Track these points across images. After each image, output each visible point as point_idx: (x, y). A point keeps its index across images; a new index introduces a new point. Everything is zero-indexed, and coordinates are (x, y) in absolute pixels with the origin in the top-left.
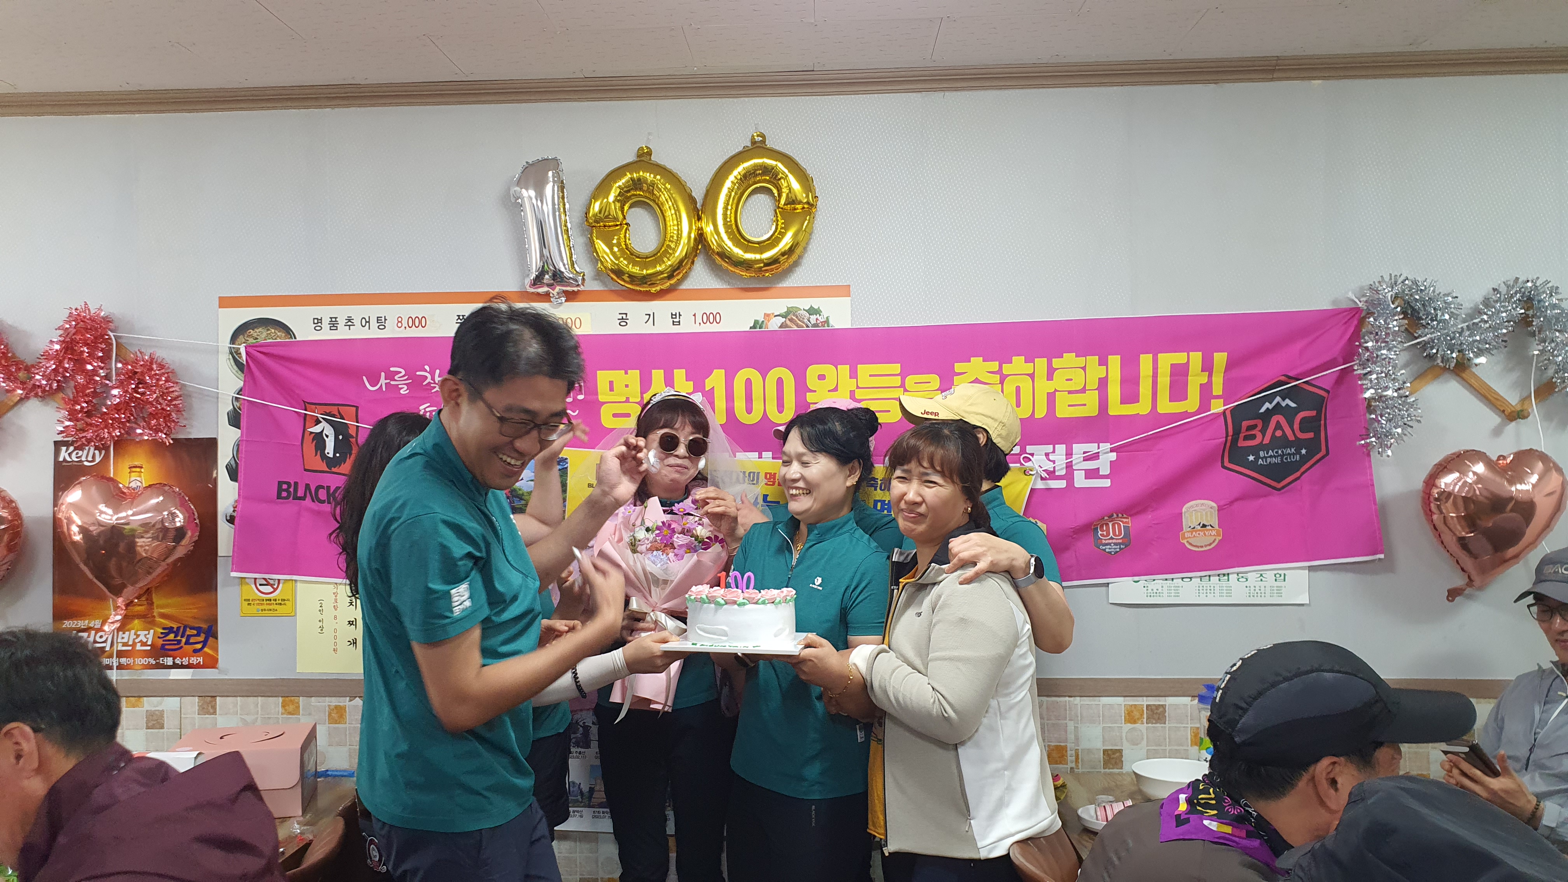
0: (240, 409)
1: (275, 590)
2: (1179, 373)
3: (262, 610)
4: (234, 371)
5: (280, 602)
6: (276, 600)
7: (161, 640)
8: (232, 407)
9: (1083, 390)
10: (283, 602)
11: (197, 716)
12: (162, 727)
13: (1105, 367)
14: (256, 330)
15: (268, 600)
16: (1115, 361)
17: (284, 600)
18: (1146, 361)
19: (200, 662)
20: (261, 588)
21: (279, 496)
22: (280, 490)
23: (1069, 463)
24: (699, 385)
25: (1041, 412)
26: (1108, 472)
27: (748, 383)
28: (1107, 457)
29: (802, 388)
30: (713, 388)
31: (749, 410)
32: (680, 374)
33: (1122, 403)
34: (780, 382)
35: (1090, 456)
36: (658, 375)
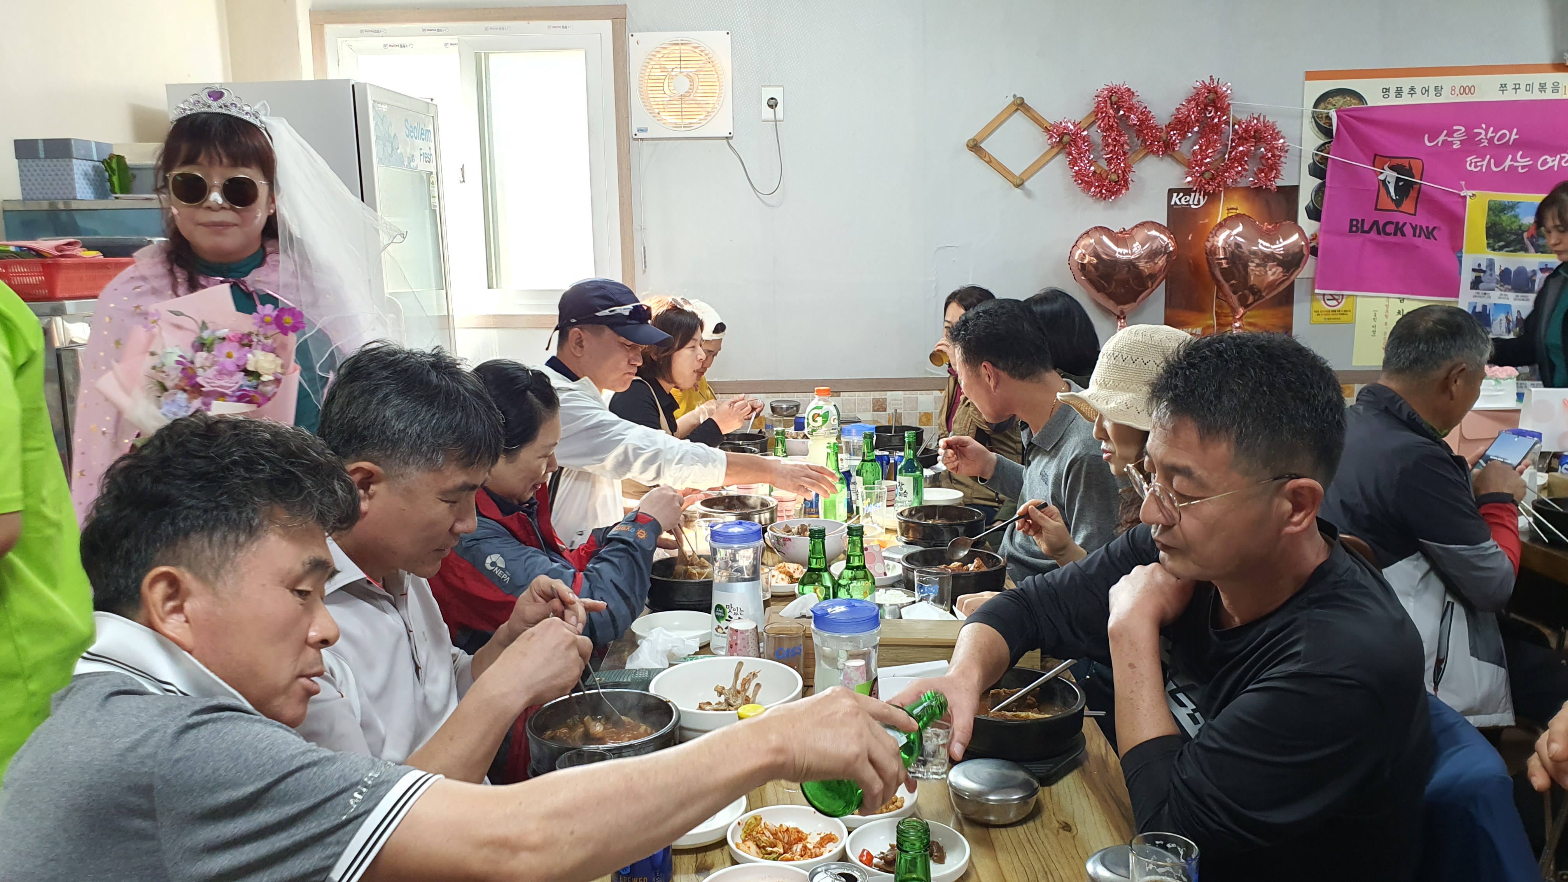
0: (1318, 162)
1: (1339, 303)
3: (1328, 319)
4: (1314, 133)
5: (1343, 312)
6: (1340, 311)
8: (1312, 161)
10: (1345, 313)
14: (1336, 98)
15: (1334, 311)
17: (1346, 311)
20: (1328, 302)
21: (1351, 231)
22: (1351, 226)
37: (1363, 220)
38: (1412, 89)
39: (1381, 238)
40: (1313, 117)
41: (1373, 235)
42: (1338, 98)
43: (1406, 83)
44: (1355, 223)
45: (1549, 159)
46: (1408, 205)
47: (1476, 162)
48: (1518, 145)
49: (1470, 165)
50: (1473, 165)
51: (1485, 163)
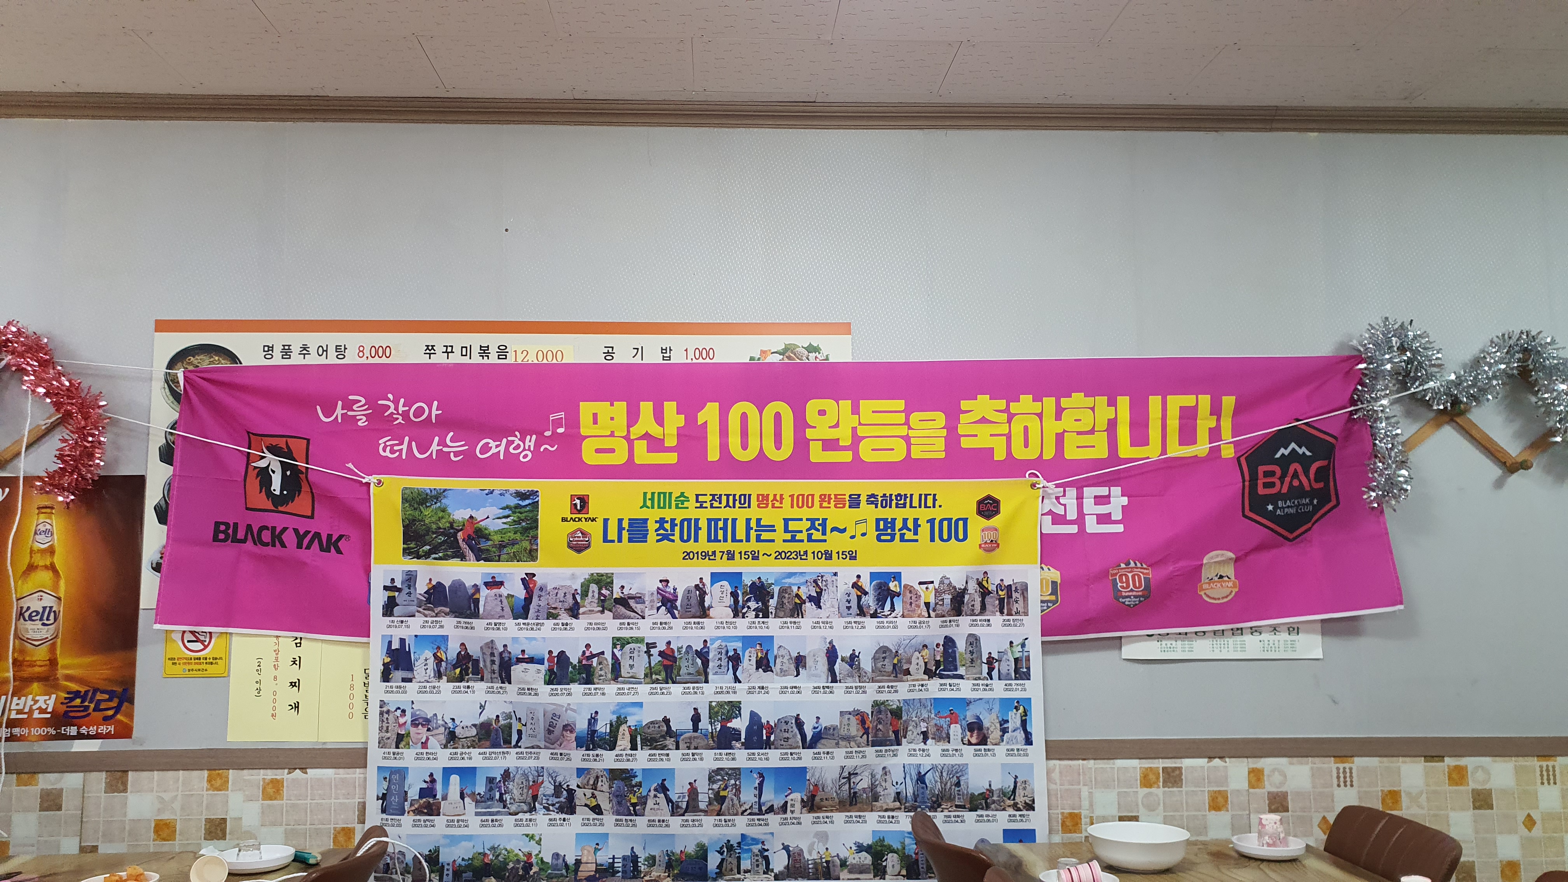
0: (173, 443)
1: (206, 647)
2: (1188, 416)
3: (189, 670)
4: (169, 402)
5: (211, 660)
6: (206, 659)
7: (65, 706)
8: (165, 441)
9: (1092, 432)
10: (214, 661)
11: (103, 794)
12: (59, 808)
13: (1114, 408)
14: (197, 357)
15: (197, 659)
16: (1124, 402)
17: (216, 659)
18: (1155, 402)
19: (111, 731)
20: (190, 646)
21: (215, 539)
22: (217, 531)
23: (1080, 506)
24: (691, 419)
25: (1049, 454)
26: (1120, 517)
27: (744, 417)
28: (1119, 500)
29: (801, 424)
30: (706, 423)
31: (745, 446)
32: (670, 407)
33: (1131, 446)
34: (778, 417)
35: (1101, 500)
36: (646, 408)
37: (236, 525)
38: (305, 347)
39: (259, 550)
40: (167, 381)
41: (249, 544)
42: (202, 357)
43: (296, 340)
44: (222, 528)
45: (493, 444)
46: (302, 504)
47: (392, 446)
48: (444, 424)
49: (384, 451)
50: (388, 448)
51: (404, 447)
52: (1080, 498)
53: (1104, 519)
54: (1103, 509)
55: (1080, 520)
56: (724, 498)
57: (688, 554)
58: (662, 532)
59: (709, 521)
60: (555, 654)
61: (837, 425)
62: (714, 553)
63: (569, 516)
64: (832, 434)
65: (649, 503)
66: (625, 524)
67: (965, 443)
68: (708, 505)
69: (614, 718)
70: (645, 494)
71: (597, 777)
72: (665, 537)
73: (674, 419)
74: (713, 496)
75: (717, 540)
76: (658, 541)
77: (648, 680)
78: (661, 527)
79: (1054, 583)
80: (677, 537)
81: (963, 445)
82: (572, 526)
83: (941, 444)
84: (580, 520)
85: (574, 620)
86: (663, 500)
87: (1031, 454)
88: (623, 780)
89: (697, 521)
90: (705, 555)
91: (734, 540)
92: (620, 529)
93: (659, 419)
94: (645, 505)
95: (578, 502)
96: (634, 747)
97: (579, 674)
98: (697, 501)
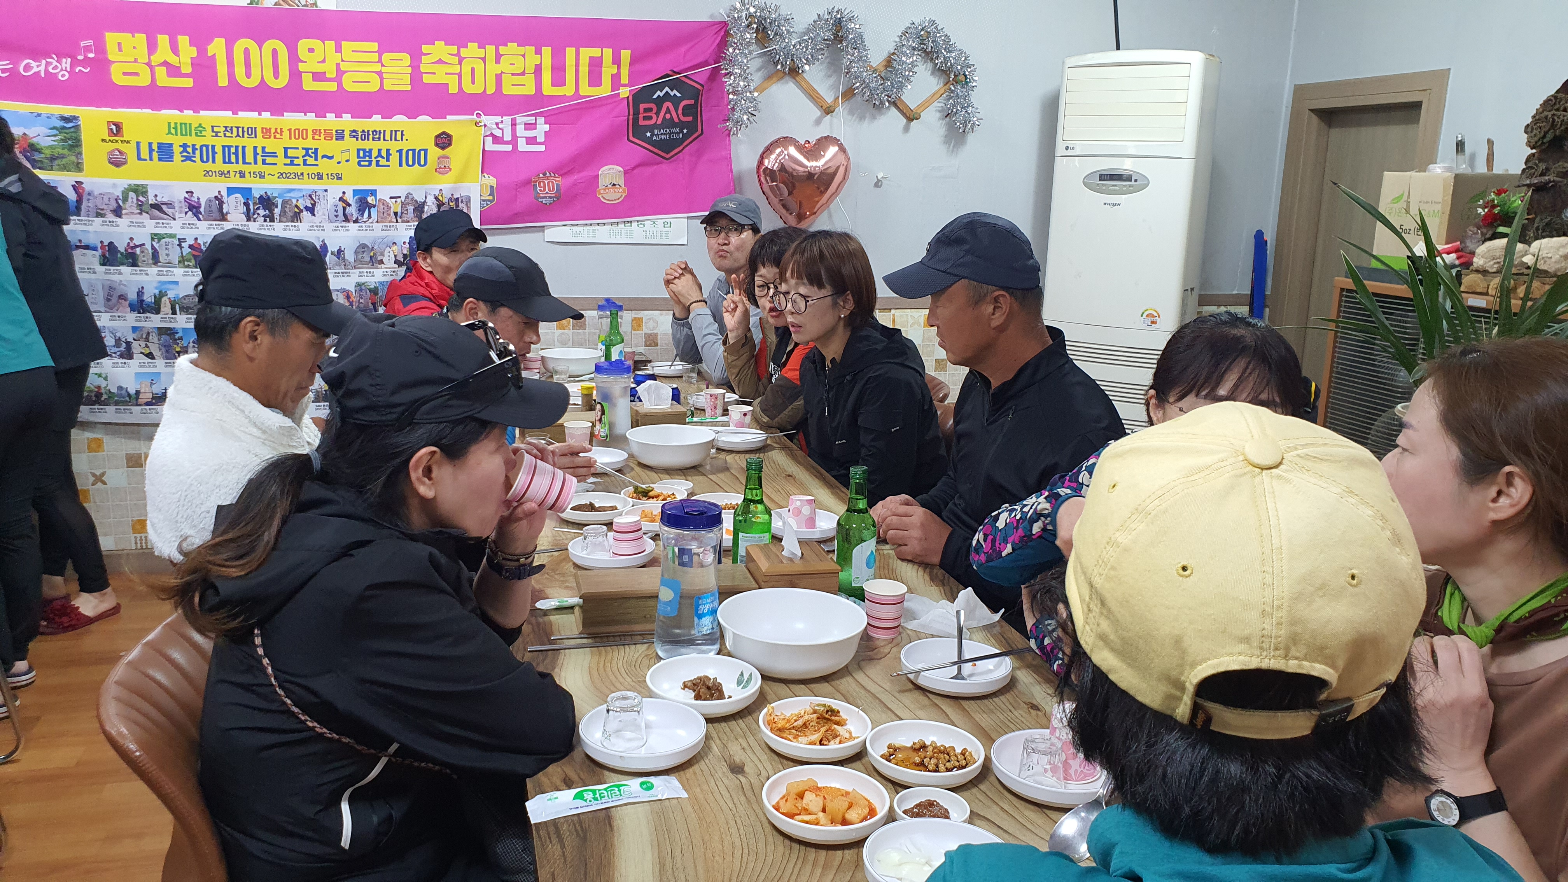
2: (596, 64)
9: (523, 74)
13: (540, 56)
16: (547, 52)
18: (571, 52)
23: (514, 131)
24: (202, 51)
25: (491, 90)
26: (543, 140)
27: (247, 51)
28: (542, 127)
29: (294, 59)
30: (214, 55)
31: (248, 75)
32: (183, 41)
33: (553, 85)
34: (275, 52)
35: (530, 126)
36: (163, 40)
45: (34, 64)
52: (514, 124)
53: (531, 141)
54: (531, 134)
55: (514, 141)
56: (235, 130)
57: (208, 172)
58: (185, 154)
59: (224, 147)
60: (106, 243)
61: (324, 61)
62: (229, 172)
63: (108, 138)
64: (320, 68)
65: (173, 131)
66: (155, 147)
67: (426, 79)
68: (222, 134)
69: (157, 292)
70: (169, 123)
71: (148, 333)
72: (188, 158)
73: (187, 52)
74: (226, 127)
75: (230, 162)
76: (183, 161)
77: (181, 265)
78: (185, 151)
79: (492, 187)
80: (198, 159)
81: (425, 81)
82: (112, 146)
83: (407, 79)
84: (117, 141)
85: (118, 219)
86: (184, 129)
87: (477, 89)
88: (168, 335)
89: (213, 146)
90: (222, 174)
91: (244, 162)
92: (151, 150)
93: (175, 50)
94: (170, 133)
95: (114, 127)
96: (174, 313)
97: (127, 259)
98: (213, 131)
